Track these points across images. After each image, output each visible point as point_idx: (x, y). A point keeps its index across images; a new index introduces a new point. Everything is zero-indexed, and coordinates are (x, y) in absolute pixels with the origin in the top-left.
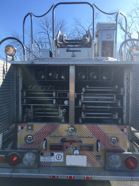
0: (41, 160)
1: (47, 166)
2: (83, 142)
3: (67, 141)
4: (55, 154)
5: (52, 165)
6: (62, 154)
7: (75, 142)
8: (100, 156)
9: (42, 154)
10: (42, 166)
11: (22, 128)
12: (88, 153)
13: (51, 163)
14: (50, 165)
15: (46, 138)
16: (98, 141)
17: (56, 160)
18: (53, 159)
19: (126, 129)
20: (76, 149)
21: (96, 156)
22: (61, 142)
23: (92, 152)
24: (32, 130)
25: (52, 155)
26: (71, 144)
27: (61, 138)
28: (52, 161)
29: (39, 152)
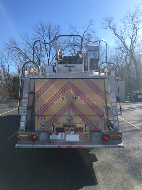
0: (51, 138)
1: (54, 142)
2: (77, 126)
3: (67, 126)
4: (60, 134)
5: (57, 141)
6: (63, 134)
7: (72, 126)
8: (87, 135)
9: (51, 134)
10: (51, 142)
11: (38, 118)
12: (80, 132)
13: (57, 140)
14: (56, 141)
15: (54, 124)
16: (86, 125)
17: (60, 138)
18: (58, 137)
19: (103, 117)
20: (72, 130)
21: (85, 135)
22: (63, 126)
23: (82, 132)
24: (45, 120)
25: (58, 134)
26: (69, 128)
27: (63, 124)
28: (58, 138)
29: (49, 133)
